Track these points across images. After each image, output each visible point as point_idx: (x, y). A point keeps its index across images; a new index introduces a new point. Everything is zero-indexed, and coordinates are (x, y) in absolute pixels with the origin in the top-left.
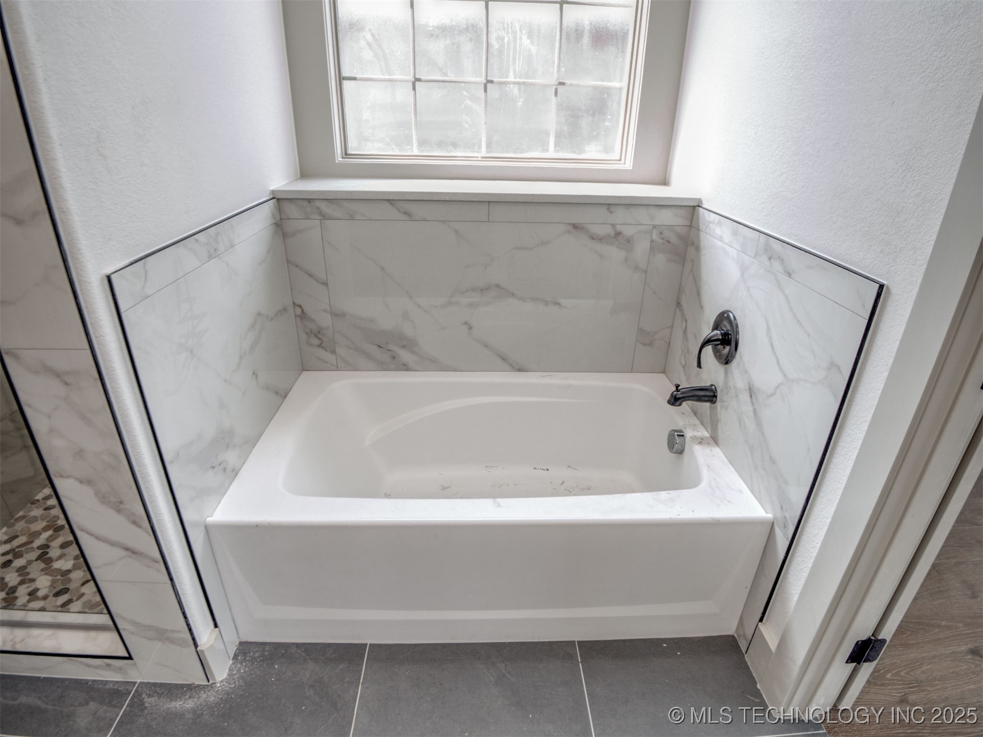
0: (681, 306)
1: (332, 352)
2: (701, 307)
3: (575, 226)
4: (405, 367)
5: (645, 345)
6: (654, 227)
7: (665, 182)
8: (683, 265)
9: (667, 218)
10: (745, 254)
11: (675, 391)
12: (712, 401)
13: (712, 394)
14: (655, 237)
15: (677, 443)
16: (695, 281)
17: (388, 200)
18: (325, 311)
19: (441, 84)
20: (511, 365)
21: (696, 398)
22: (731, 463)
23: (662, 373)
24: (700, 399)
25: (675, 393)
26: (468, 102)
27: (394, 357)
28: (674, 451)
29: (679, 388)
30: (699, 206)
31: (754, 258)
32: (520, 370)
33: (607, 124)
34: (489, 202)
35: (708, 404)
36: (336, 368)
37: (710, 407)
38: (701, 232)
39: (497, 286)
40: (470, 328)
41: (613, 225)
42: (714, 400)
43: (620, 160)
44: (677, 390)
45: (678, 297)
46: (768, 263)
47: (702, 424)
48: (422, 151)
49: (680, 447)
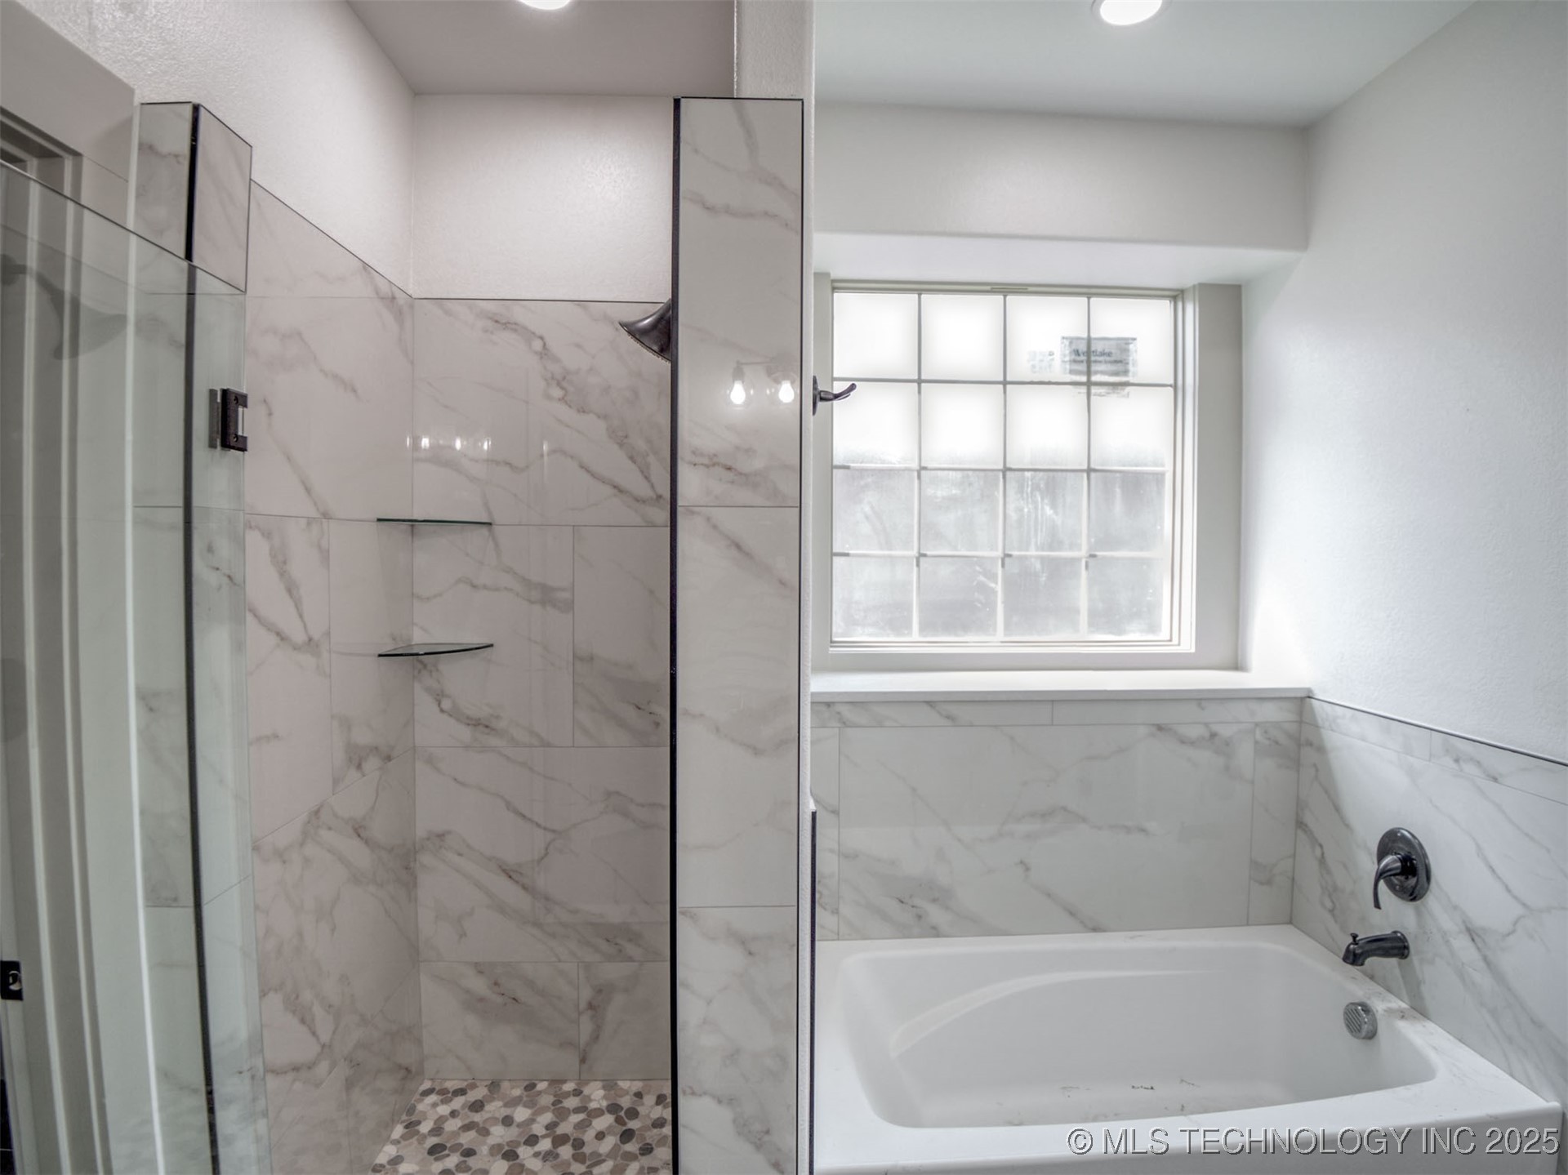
0: (1306, 825)
1: (833, 912)
2: (1347, 826)
3: (1160, 728)
4: (935, 932)
5: (1262, 883)
6: (1257, 724)
7: (1237, 665)
8: (1298, 771)
9: (1270, 713)
10: (1412, 756)
11: (1351, 944)
12: (1403, 955)
13: (1401, 944)
14: (1259, 735)
15: (1365, 1023)
16: (1326, 792)
17: (929, 703)
18: (832, 851)
19: (950, 559)
20: (1082, 922)
21: (1380, 952)
22: (1460, 1040)
23: (1288, 923)
24: (1386, 953)
25: (1352, 946)
26: (982, 578)
27: (919, 917)
28: (1364, 1033)
29: (1358, 939)
30: (1310, 697)
31: (1430, 761)
32: (1095, 930)
33: (1149, 598)
34: (1053, 701)
35: (1394, 961)
36: (836, 937)
37: (1399, 964)
38: (1322, 730)
39: (1064, 809)
40: (1027, 869)
41: (1206, 725)
42: (1406, 954)
43: (1171, 640)
44: (1355, 942)
45: (1297, 814)
46: (1454, 766)
47: (1389, 990)
48: (925, 636)
49: (1371, 1028)
